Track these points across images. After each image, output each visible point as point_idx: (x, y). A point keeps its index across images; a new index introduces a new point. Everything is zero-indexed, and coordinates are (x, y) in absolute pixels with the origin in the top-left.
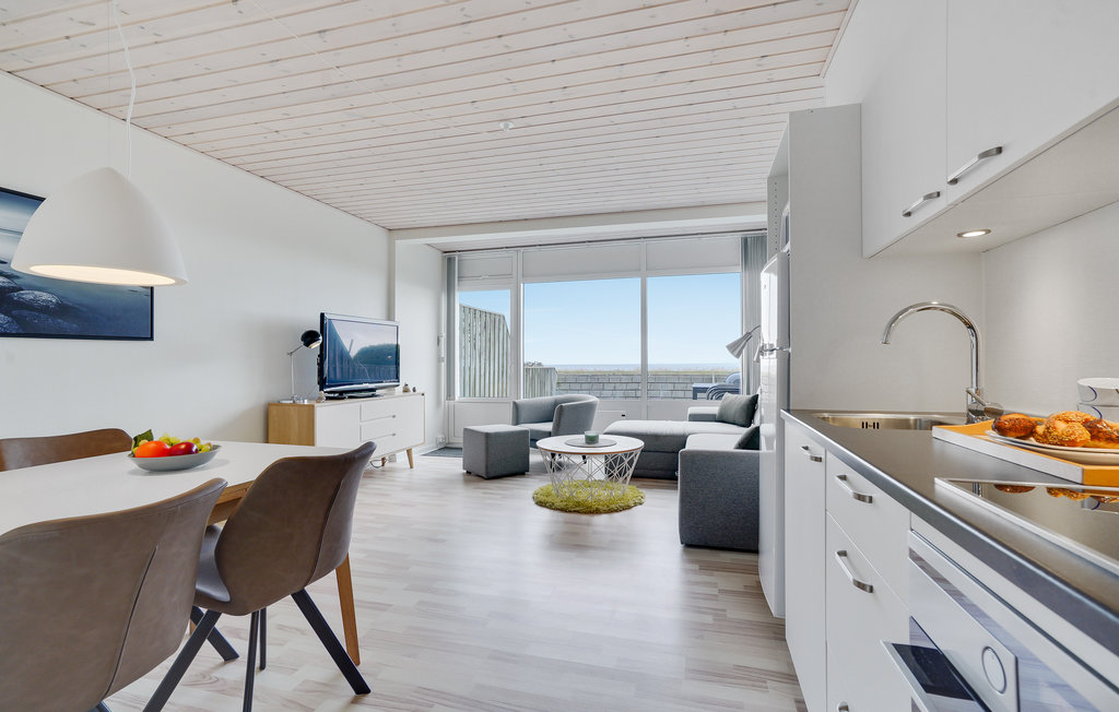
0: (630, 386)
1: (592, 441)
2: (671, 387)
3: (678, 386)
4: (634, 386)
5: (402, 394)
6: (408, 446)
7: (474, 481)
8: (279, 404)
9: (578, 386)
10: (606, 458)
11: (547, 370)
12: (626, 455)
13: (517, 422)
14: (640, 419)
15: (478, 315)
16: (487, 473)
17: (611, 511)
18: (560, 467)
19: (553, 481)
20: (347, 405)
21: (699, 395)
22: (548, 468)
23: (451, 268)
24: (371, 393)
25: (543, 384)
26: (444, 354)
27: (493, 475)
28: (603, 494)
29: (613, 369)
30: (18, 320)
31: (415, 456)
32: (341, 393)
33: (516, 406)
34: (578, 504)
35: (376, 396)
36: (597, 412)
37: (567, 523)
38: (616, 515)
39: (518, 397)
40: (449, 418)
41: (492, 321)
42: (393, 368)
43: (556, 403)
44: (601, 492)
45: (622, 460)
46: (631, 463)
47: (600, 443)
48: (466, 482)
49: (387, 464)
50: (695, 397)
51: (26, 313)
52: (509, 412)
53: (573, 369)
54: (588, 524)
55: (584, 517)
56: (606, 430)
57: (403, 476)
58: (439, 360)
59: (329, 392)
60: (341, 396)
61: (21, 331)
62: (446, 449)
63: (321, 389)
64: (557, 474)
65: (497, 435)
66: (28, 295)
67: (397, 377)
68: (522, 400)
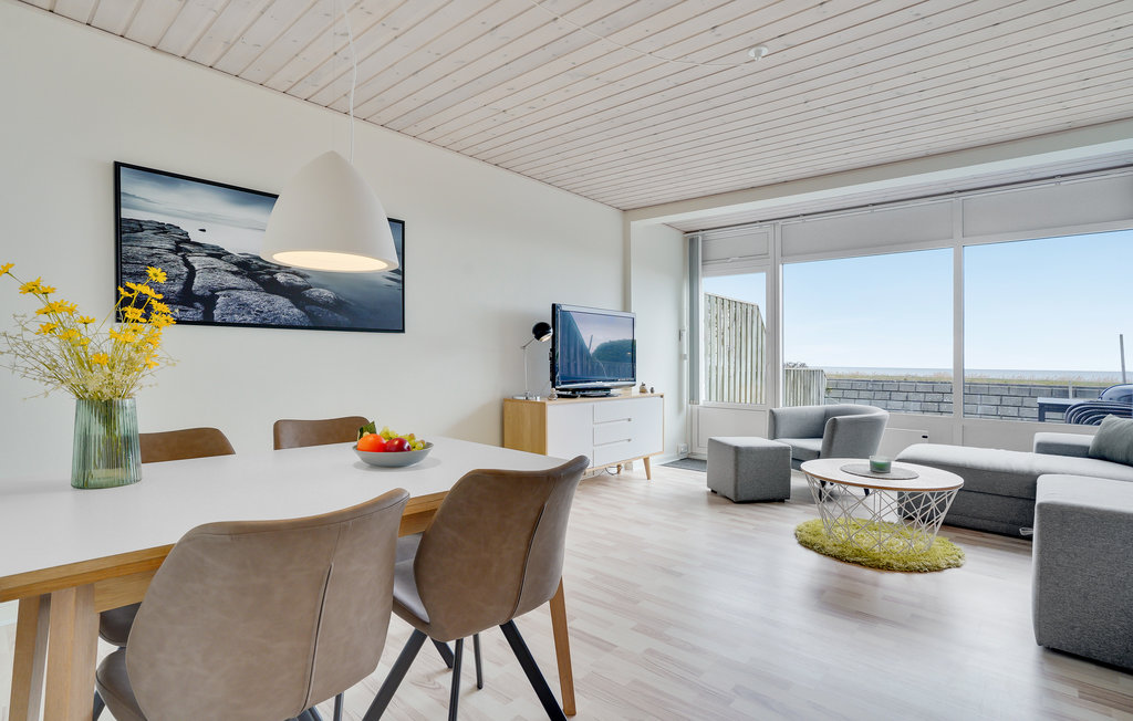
0: (929, 397)
1: (880, 469)
2: (996, 400)
3: (1006, 400)
4: (939, 397)
5: (638, 394)
6: (645, 454)
7: (720, 504)
8: (513, 400)
9: (854, 394)
10: (900, 494)
11: (812, 373)
12: (932, 495)
13: (774, 436)
14: (952, 443)
15: (726, 305)
16: (736, 495)
17: (909, 570)
18: (832, 497)
19: (823, 516)
20: (580, 404)
21: (1048, 414)
22: (817, 499)
23: (694, 252)
24: (605, 392)
25: (807, 389)
26: (686, 351)
27: (743, 498)
28: (897, 544)
29: (904, 374)
30: (309, 314)
31: (652, 465)
32: (574, 391)
33: (774, 417)
34: (859, 552)
35: (612, 396)
36: (886, 430)
37: (844, 577)
38: (917, 577)
39: (776, 404)
40: (691, 426)
41: (743, 311)
42: (629, 365)
43: (827, 415)
44: (894, 540)
45: (927, 500)
46: (942, 506)
47: (893, 473)
48: (711, 503)
49: (622, 472)
50: (1042, 418)
51: (313, 308)
52: (764, 423)
53: (846, 372)
54: (876, 585)
55: (868, 573)
56: (900, 456)
57: (639, 487)
58: (681, 357)
59: (561, 390)
60: (574, 394)
61: (311, 325)
62: (688, 460)
63: (553, 386)
64: (830, 507)
65: (750, 451)
66: (315, 292)
67: (633, 375)
68: (782, 408)
